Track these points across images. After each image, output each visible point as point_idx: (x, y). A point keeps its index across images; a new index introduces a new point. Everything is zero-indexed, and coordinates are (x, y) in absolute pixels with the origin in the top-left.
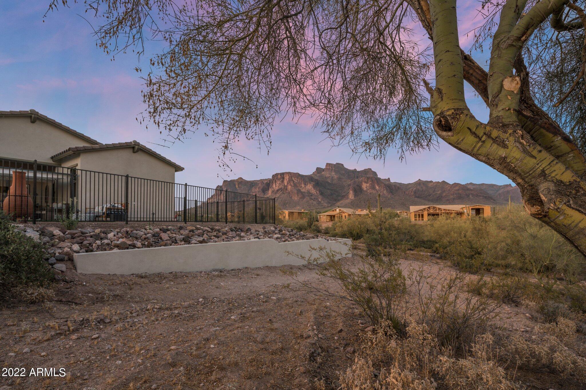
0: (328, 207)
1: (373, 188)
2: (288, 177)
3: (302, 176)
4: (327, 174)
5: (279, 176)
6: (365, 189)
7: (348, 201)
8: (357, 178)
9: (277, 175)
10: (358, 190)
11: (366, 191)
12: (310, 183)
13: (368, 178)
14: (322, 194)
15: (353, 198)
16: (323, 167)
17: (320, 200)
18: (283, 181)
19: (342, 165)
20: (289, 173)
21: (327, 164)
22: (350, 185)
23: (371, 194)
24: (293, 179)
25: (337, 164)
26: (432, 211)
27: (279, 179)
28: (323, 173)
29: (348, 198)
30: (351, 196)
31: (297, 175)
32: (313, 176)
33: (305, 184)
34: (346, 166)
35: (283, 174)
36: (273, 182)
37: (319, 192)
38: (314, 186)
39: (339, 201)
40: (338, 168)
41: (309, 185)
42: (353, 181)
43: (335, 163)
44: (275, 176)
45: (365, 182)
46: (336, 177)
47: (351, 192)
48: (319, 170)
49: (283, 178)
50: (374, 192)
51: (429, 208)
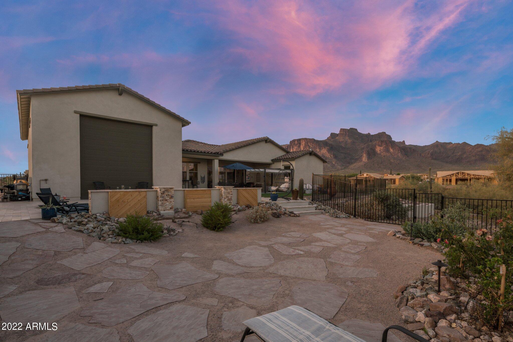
0: (341, 169)
1: (388, 151)
2: (304, 143)
3: (318, 141)
4: (341, 139)
5: (296, 142)
6: (379, 152)
7: (361, 164)
8: (371, 141)
9: (294, 141)
10: (372, 153)
11: (380, 154)
12: (325, 148)
13: (382, 142)
14: (336, 157)
15: (366, 160)
16: (338, 132)
17: (333, 163)
18: (299, 147)
19: (356, 129)
20: (305, 139)
21: (341, 129)
22: (363, 148)
23: (384, 156)
24: (309, 144)
25: (351, 129)
26: (460, 176)
27: (296, 145)
28: (337, 138)
29: (361, 161)
30: (365, 159)
31: (313, 141)
32: (327, 141)
33: (320, 149)
34: (359, 131)
35: (299, 140)
36: (290, 148)
37: (333, 155)
38: (329, 151)
39: (352, 163)
40: (352, 132)
41: (323, 150)
42: (366, 145)
43: (349, 129)
44: (293, 142)
45: (379, 146)
46: (349, 141)
47: (365, 155)
48: (333, 135)
49: (300, 144)
50: (388, 154)
51: (458, 173)
